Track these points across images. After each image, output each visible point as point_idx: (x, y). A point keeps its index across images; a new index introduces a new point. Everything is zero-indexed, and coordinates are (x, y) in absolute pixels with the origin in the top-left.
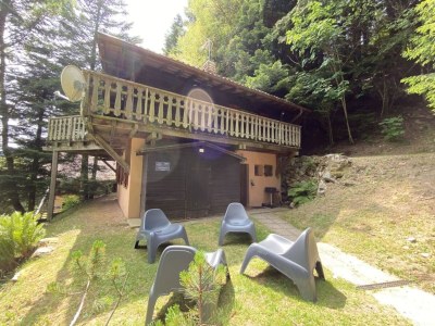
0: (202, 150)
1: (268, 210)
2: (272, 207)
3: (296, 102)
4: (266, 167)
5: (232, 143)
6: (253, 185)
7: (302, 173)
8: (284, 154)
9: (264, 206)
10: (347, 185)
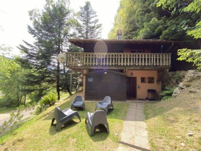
0: (106, 73)
1: (148, 101)
2: (150, 100)
3: (167, 39)
4: (149, 78)
5: (120, 68)
6: (139, 88)
7: (174, 82)
8: (161, 71)
9: (147, 99)
10: (191, 92)
